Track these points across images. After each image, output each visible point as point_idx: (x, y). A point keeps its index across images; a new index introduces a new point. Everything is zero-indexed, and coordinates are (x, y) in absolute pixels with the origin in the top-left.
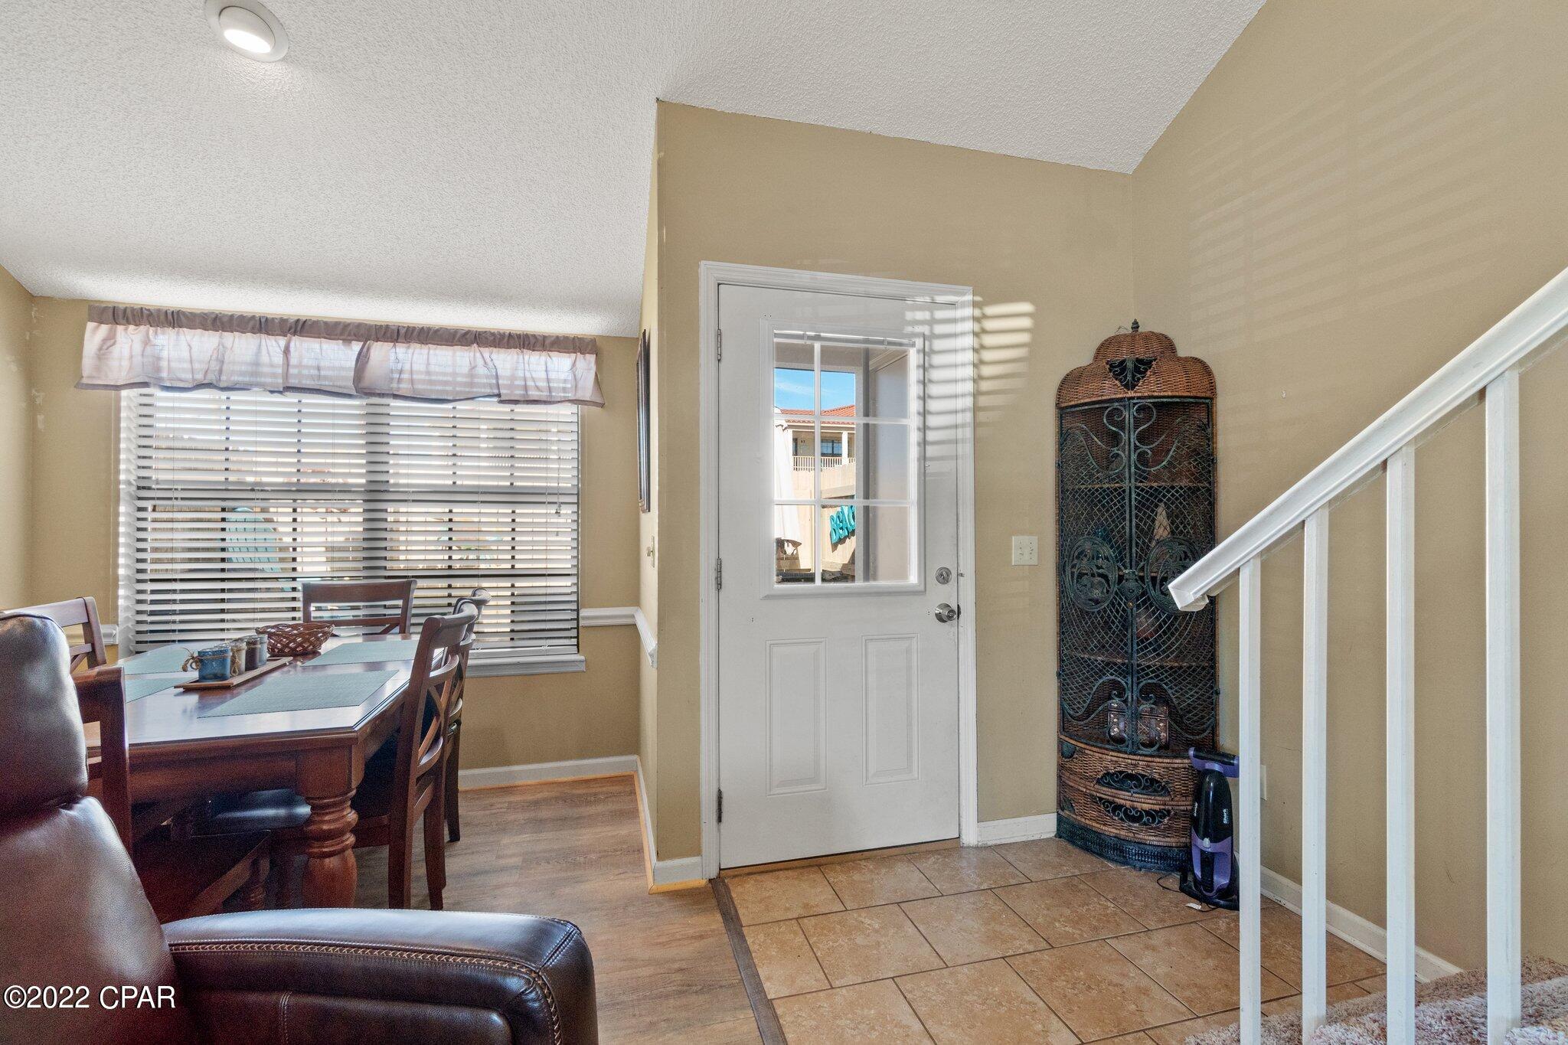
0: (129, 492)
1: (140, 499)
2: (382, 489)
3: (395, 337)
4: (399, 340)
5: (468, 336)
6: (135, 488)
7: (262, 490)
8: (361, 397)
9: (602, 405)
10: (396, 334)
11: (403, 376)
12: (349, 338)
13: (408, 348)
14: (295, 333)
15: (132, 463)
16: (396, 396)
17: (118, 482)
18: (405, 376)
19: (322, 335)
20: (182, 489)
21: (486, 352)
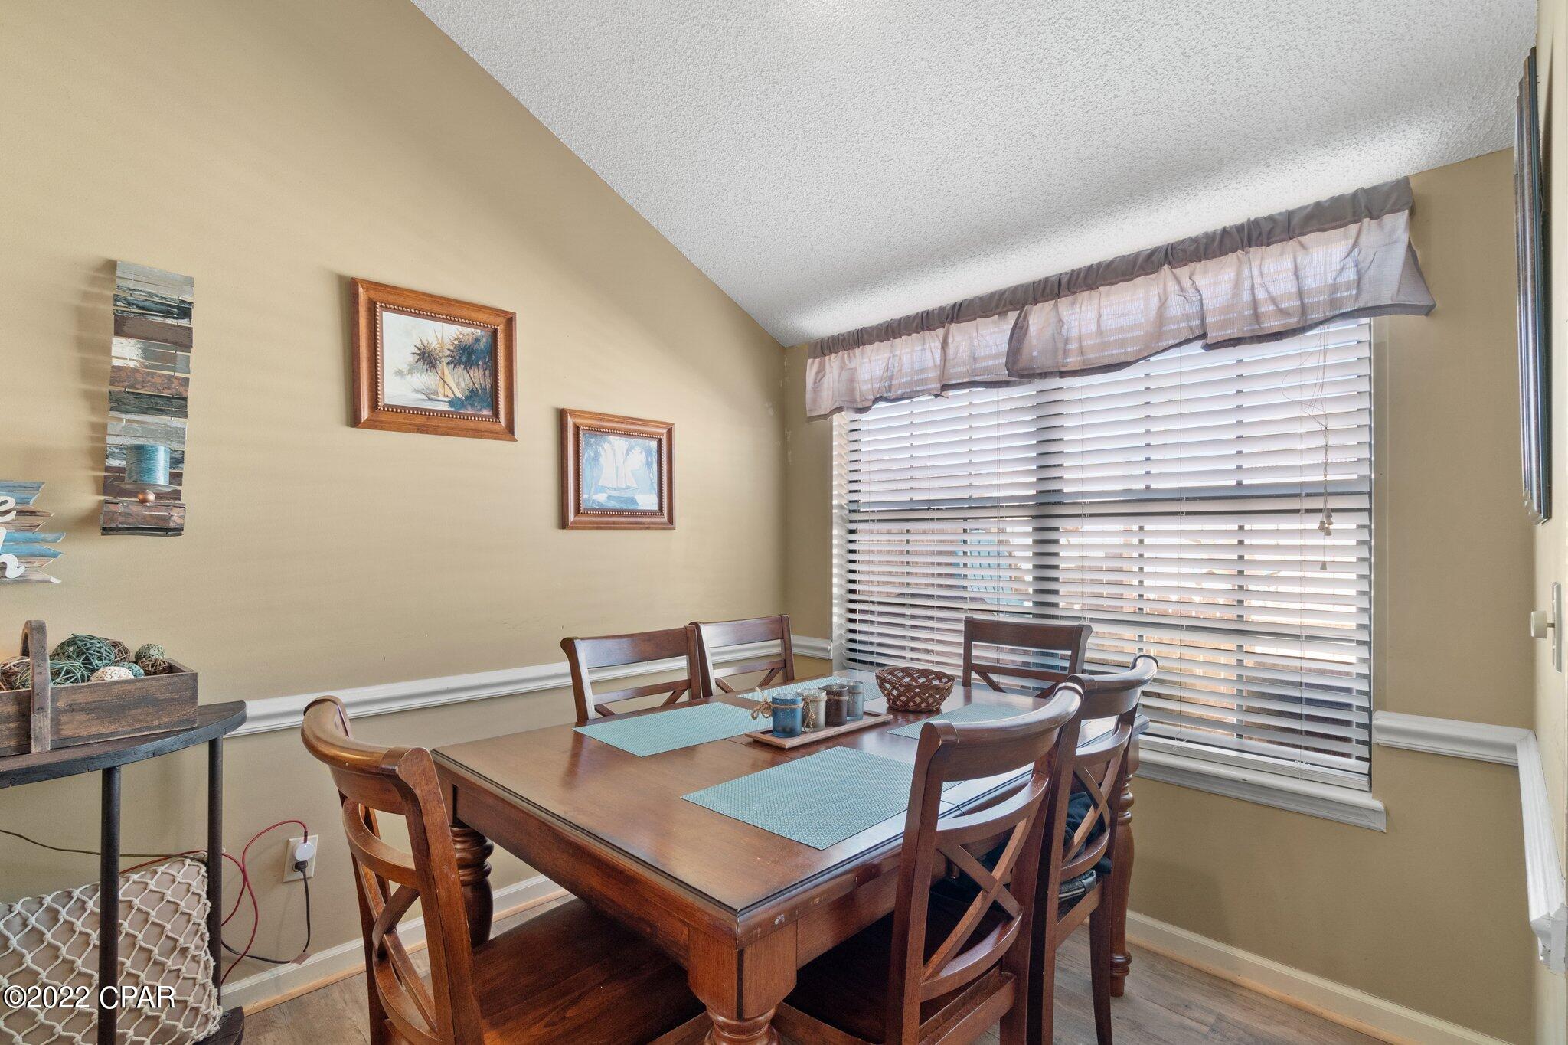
0: (841, 516)
1: (851, 521)
2: (1053, 501)
3: (1056, 291)
4: (1061, 294)
5: (1154, 258)
6: (847, 512)
7: (938, 509)
8: (1020, 384)
9: (1428, 311)
10: (1056, 286)
11: (1069, 346)
12: (1005, 309)
13: (1073, 303)
14: (952, 321)
15: (844, 487)
16: (1063, 374)
17: (831, 507)
18: (1073, 346)
19: (978, 315)
20: (878, 511)
21: (1183, 272)
